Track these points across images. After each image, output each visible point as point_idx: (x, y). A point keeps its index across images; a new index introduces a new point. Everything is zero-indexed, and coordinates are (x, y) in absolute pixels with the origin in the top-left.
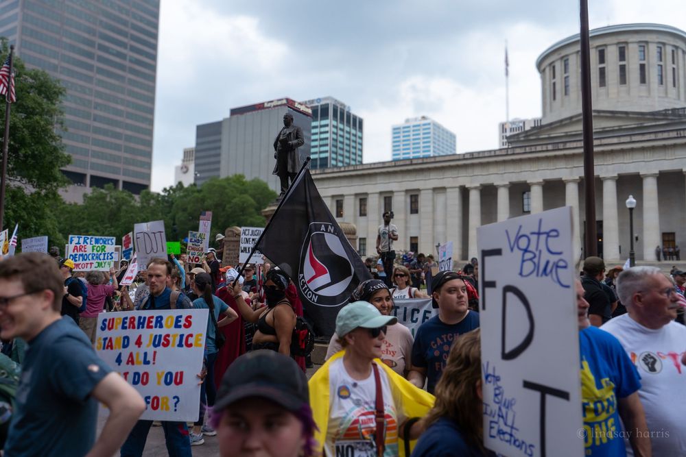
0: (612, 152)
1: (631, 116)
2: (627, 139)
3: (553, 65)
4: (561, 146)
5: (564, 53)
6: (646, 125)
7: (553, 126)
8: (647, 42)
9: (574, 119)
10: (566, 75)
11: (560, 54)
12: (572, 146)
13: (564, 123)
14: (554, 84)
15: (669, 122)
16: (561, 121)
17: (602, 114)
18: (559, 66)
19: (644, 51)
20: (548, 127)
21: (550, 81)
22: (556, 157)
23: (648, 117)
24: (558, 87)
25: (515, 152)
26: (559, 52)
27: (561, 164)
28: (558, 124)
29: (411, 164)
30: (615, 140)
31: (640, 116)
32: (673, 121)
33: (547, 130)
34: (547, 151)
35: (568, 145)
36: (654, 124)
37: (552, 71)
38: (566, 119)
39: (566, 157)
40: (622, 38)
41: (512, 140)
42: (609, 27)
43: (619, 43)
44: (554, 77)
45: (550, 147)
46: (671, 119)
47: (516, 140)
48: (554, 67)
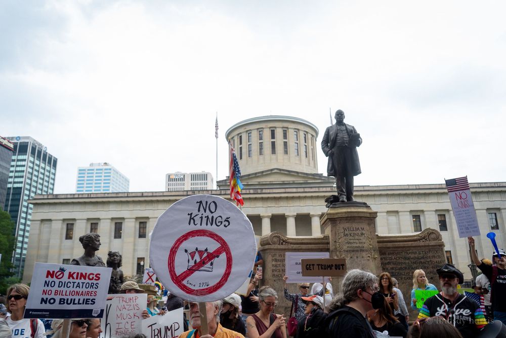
0: (293, 198)
1: (300, 175)
2: (302, 190)
3: (240, 135)
4: (259, 191)
5: (248, 128)
6: (309, 182)
7: (250, 177)
8: (298, 130)
9: (264, 173)
10: (249, 143)
11: (246, 128)
12: (266, 192)
13: (257, 175)
14: (241, 148)
15: (322, 181)
16: (256, 174)
17: (282, 172)
18: (244, 136)
19: (297, 135)
20: (247, 177)
21: (238, 146)
22: (256, 199)
23: (311, 176)
24: (244, 150)
25: (227, 193)
26: (245, 127)
27: (259, 204)
28: (254, 176)
29: (142, 196)
30: (294, 190)
31: (305, 176)
32: (325, 181)
33: (246, 179)
34: (250, 194)
35: (264, 191)
36: (314, 181)
37: (239, 139)
38: (259, 173)
39: (262, 199)
40: (285, 125)
41: (221, 184)
42: (271, 116)
43: (283, 127)
44: (241, 144)
45: (252, 191)
46: (324, 180)
47: (224, 184)
48: (241, 137)
